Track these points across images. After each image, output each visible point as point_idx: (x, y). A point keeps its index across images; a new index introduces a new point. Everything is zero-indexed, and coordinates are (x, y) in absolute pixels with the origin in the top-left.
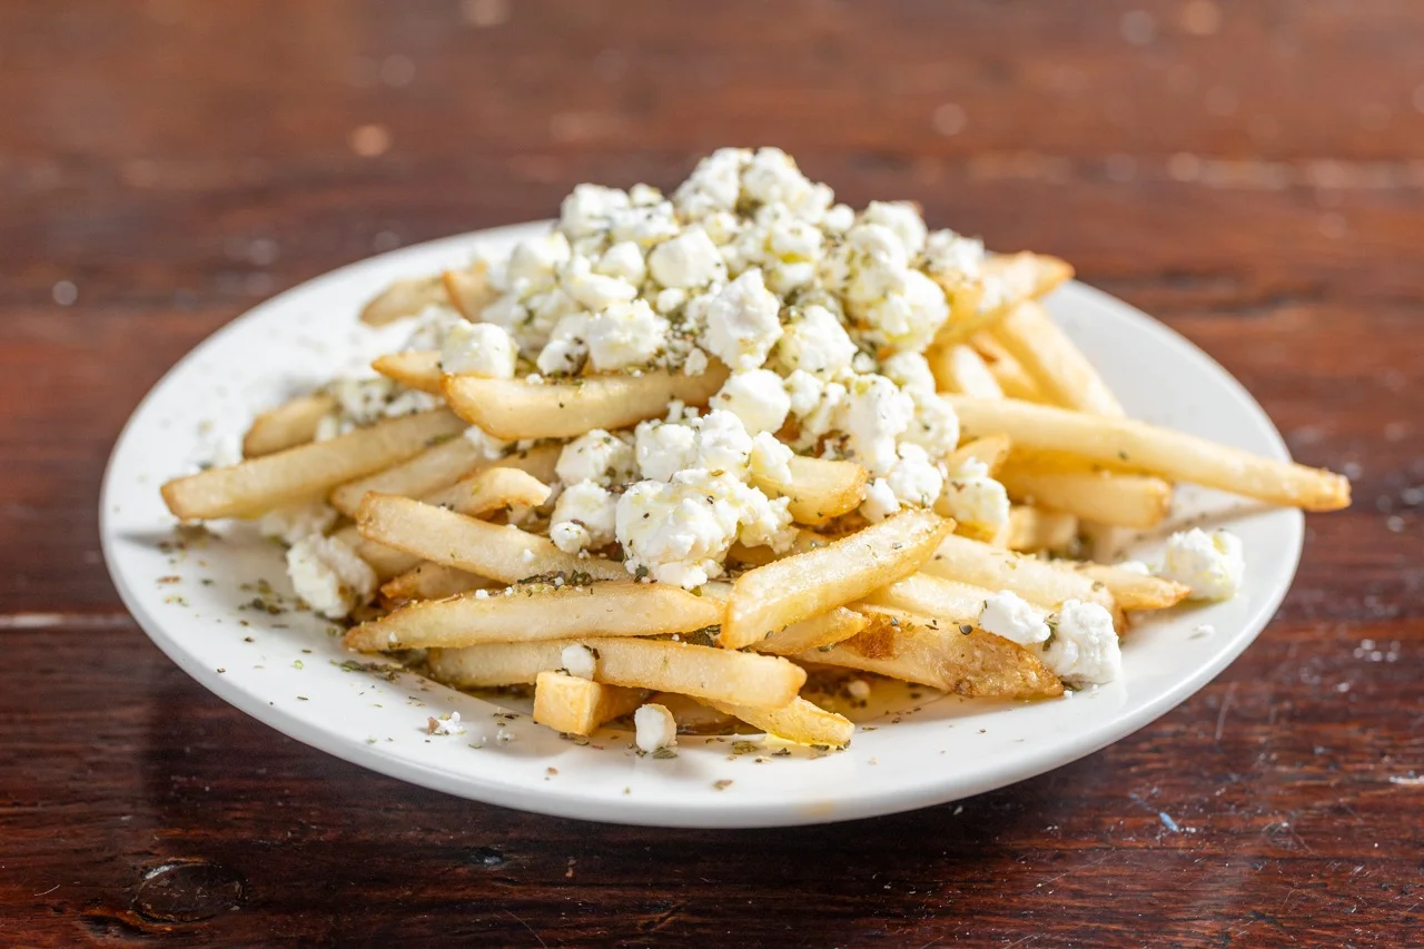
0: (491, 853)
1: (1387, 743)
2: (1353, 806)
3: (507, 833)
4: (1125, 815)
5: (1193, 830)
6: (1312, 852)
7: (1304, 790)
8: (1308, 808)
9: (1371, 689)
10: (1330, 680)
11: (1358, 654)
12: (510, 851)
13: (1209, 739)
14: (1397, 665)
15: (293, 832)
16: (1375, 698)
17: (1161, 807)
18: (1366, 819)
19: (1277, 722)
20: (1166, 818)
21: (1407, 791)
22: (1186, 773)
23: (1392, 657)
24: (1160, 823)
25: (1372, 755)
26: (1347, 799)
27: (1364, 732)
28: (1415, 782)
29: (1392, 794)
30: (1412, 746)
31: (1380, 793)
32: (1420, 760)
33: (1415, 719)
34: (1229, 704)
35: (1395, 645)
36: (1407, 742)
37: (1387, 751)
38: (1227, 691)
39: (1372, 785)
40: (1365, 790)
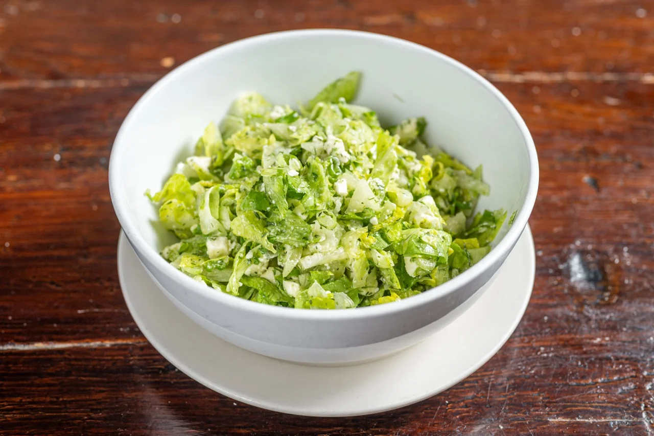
1: (548, 400)
2: (534, 434)
7: (518, 426)
9: (543, 372)
10: (528, 368)
11: (539, 353)
13: (485, 400)
14: (552, 359)
16: (543, 377)
21: (554, 426)
23: (551, 355)
26: (532, 430)
27: (539, 395)
28: (557, 420)
29: (549, 427)
30: (556, 402)
31: (545, 426)
32: (559, 409)
33: (558, 387)
34: (492, 381)
35: (552, 349)
36: (554, 400)
37: (548, 405)
38: (492, 375)
39: (541, 423)
40: (538, 425)
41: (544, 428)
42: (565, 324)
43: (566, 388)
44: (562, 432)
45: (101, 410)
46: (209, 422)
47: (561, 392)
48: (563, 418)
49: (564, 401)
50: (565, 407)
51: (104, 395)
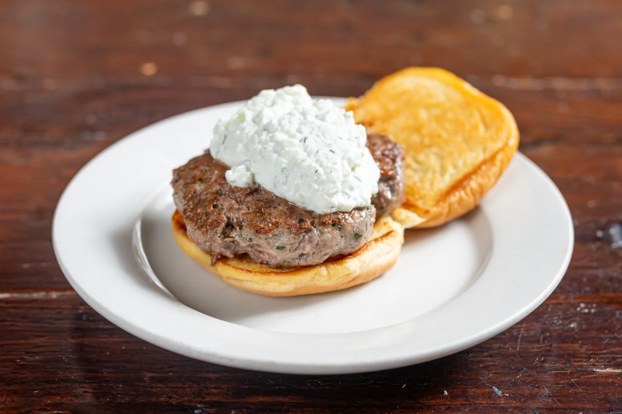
0: (197, 408)
1: (592, 352)
2: (578, 383)
3: (205, 398)
4: (478, 387)
5: (508, 395)
6: (561, 405)
7: (556, 375)
8: (559, 384)
9: (584, 327)
10: (566, 322)
11: (578, 309)
12: (206, 407)
13: (514, 351)
14: (595, 314)
15: (110, 398)
16: (587, 330)
17: (493, 384)
18: (583, 389)
19: (543, 342)
20: (496, 389)
21: (602, 376)
22: (504, 367)
23: (593, 311)
24: (494, 392)
25: (586, 358)
26: (575, 380)
27: (582, 347)
28: (605, 371)
29: (595, 377)
30: (603, 354)
31: (589, 376)
32: (607, 360)
33: (604, 341)
34: (522, 334)
35: (594, 305)
36: (600, 352)
37: (592, 356)
38: (521, 328)
39: (585, 373)
40: (582, 375)
41: (589, 378)
42: (609, 284)
43: (614, 342)
44: (613, 382)
45: (37, 353)
46: (171, 367)
47: (608, 344)
48: (613, 369)
49: (613, 353)
50: (614, 359)
51: (42, 339)
